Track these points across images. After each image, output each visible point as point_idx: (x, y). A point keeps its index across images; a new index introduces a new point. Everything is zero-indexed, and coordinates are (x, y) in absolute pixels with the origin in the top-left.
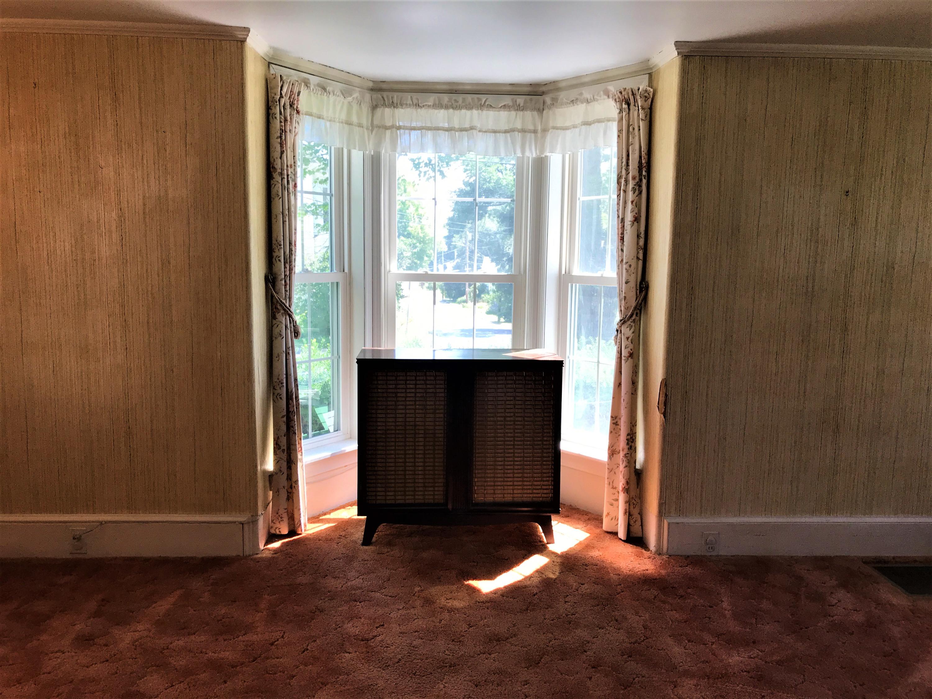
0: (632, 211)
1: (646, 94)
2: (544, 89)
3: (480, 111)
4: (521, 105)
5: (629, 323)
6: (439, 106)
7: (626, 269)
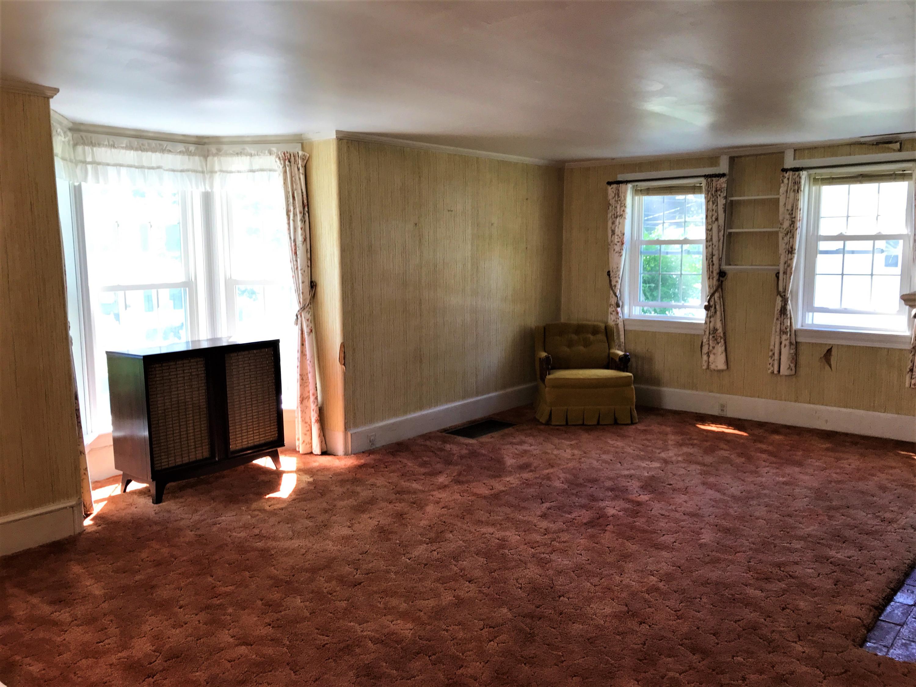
0: (302, 235)
1: (304, 157)
2: (206, 140)
3: (162, 154)
4: (193, 151)
5: (307, 309)
6: (130, 147)
7: (302, 273)
